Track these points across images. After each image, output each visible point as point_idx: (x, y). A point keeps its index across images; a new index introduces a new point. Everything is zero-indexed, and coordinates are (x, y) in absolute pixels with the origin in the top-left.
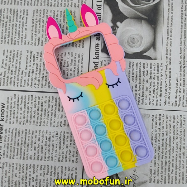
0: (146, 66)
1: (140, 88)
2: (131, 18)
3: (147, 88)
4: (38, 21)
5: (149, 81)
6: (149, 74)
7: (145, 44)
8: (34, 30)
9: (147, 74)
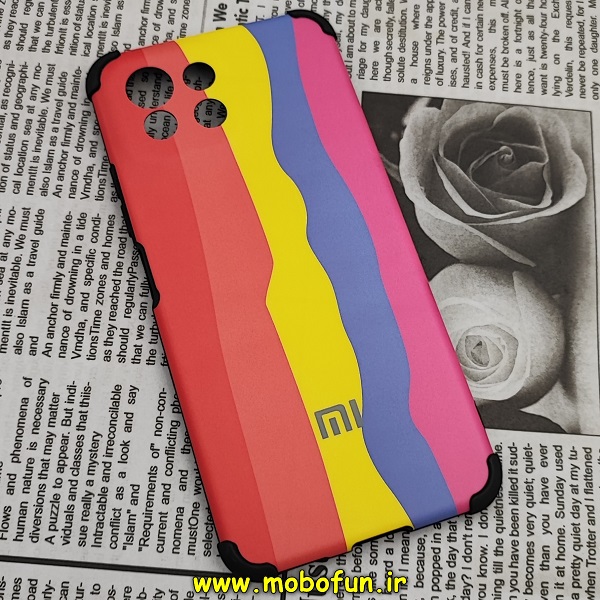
0: (537, 458)
1: (515, 557)
2: (469, 262)
3: (546, 554)
4: (83, 259)
5: (555, 524)
6: (553, 496)
7: (528, 370)
8: (64, 293)
9: (545, 494)
